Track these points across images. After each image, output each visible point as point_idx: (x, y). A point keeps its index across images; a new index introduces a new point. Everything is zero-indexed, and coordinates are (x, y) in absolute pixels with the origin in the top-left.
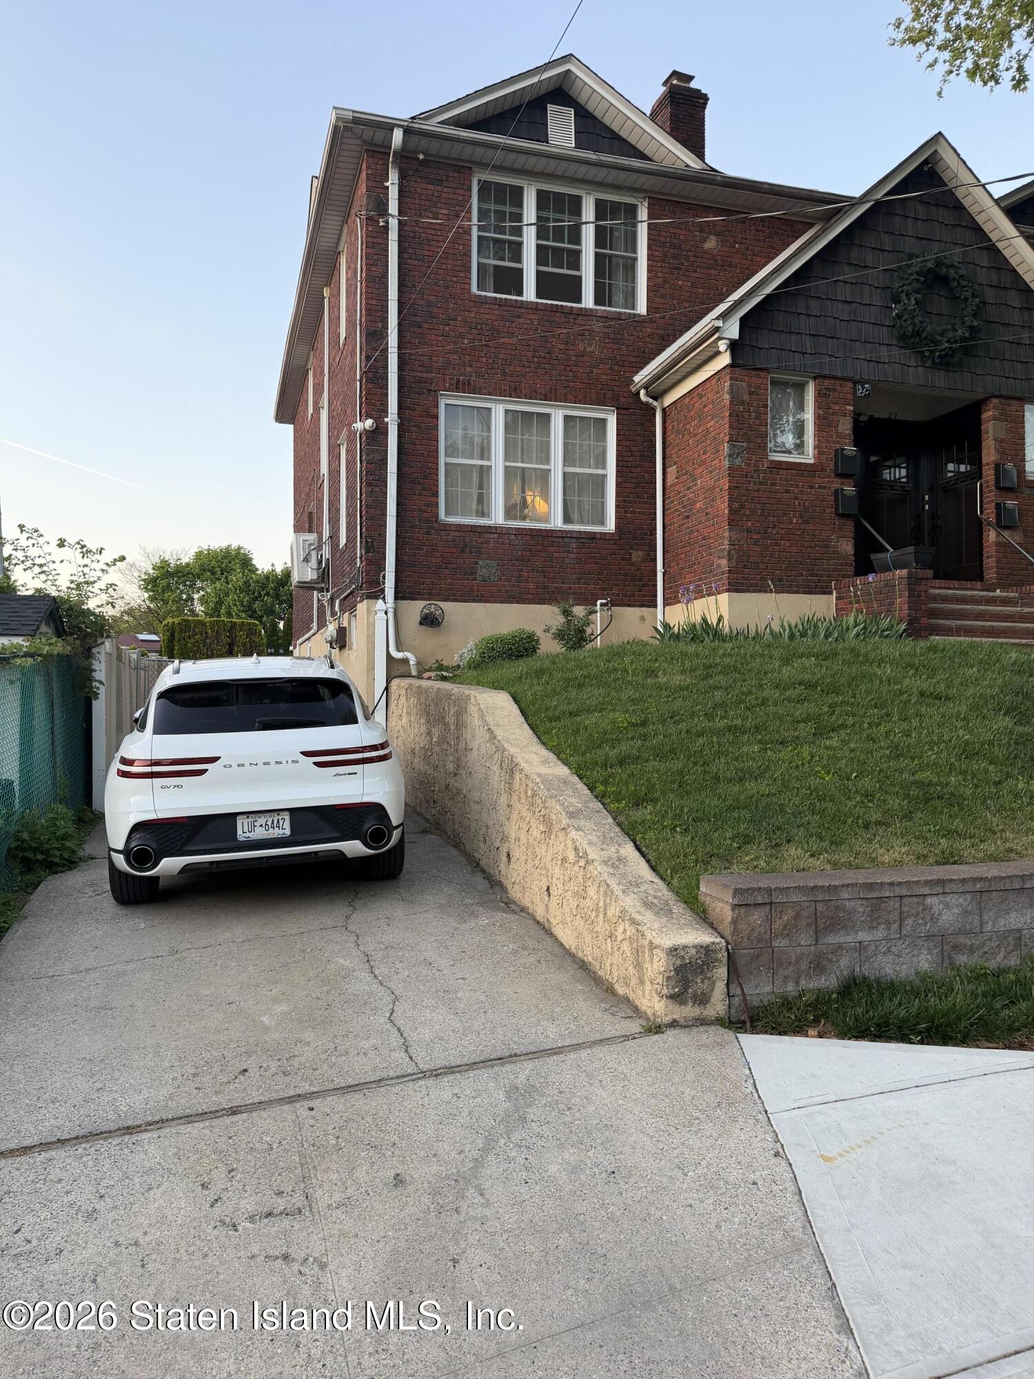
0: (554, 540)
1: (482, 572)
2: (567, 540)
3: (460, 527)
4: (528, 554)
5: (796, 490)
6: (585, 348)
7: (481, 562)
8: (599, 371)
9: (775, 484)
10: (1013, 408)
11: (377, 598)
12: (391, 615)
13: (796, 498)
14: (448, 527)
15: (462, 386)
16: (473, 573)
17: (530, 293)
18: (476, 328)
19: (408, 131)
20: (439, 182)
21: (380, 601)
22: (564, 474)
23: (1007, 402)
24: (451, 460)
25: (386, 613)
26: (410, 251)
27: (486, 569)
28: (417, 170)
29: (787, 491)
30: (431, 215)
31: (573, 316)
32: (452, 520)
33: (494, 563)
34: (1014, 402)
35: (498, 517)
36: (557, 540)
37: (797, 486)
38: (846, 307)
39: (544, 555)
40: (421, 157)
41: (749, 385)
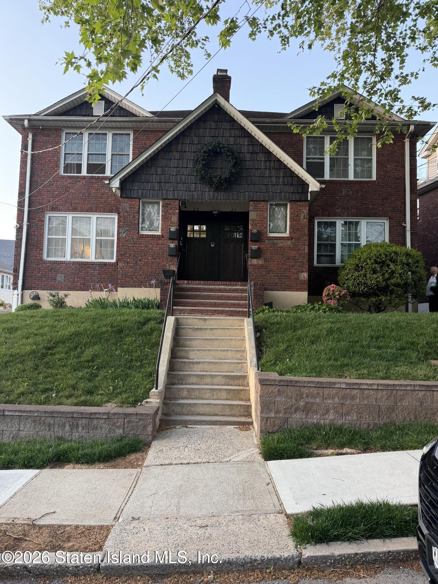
0: (89, 266)
1: (58, 279)
2: (95, 266)
3: (50, 262)
4: (78, 271)
5: (150, 246)
6: (104, 191)
7: (58, 275)
8: (111, 200)
9: (141, 244)
10: (261, 205)
11: (15, 289)
12: (20, 296)
13: (150, 249)
14: (46, 262)
15: (54, 209)
16: (55, 279)
17: (84, 172)
18: (60, 187)
19: (29, 120)
20: (49, 136)
21: (16, 290)
22: (96, 240)
23: (258, 203)
24: (50, 237)
25: (18, 295)
26: (36, 162)
27: (60, 278)
28: (41, 133)
29: (146, 246)
30: (45, 148)
31: (100, 180)
32: (49, 259)
33: (63, 275)
34: (261, 203)
35: (68, 258)
36: (90, 266)
37: (151, 244)
38: (175, 169)
39: (85, 271)
40: (41, 128)
41: (130, 205)
